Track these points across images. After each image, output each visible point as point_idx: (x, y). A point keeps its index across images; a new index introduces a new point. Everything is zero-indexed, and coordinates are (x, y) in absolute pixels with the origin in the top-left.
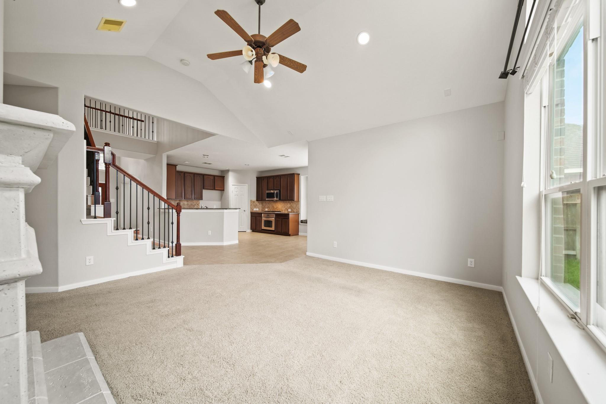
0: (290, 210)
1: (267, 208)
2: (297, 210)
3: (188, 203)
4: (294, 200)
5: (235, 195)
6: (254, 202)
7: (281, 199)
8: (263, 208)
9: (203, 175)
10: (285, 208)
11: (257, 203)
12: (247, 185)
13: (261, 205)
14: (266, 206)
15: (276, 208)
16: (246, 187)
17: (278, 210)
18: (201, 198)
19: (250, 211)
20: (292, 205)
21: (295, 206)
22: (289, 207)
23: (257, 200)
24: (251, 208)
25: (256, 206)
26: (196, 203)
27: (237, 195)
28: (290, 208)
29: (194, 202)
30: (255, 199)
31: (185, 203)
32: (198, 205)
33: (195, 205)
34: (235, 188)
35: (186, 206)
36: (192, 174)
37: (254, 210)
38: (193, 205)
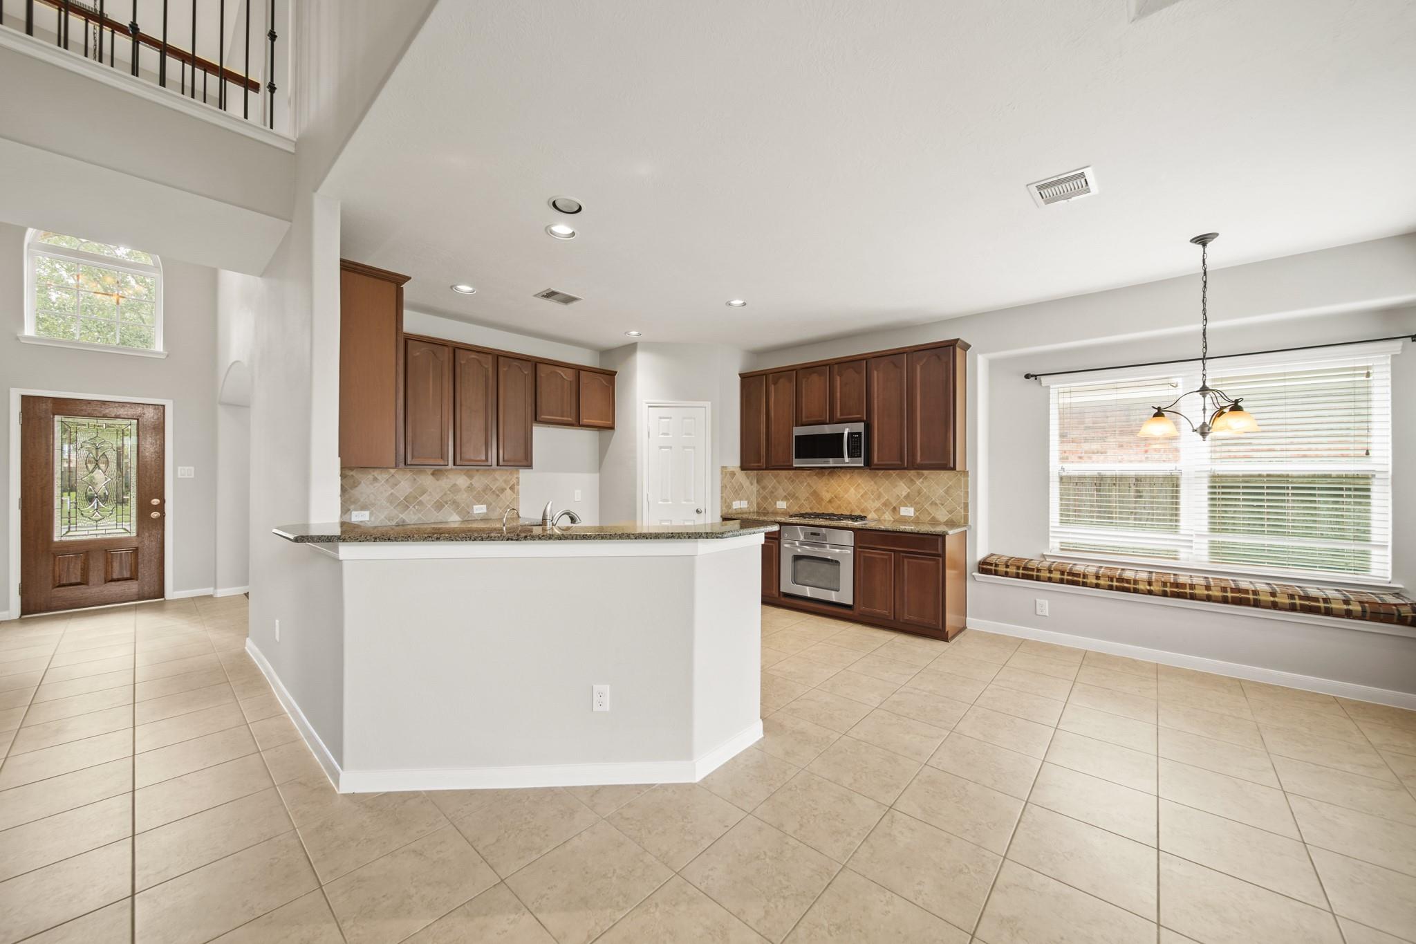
0: (912, 510)
1: (785, 498)
2: (950, 512)
3: (473, 481)
4: (954, 468)
5: (661, 447)
6: (733, 474)
7: (876, 460)
8: (765, 498)
9: (535, 363)
10: (883, 500)
11: (741, 476)
12: (708, 404)
13: (755, 487)
14: (781, 492)
15: (830, 501)
16: (703, 413)
17: (839, 507)
18: (526, 461)
19: (722, 511)
20: (919, 492)
21: (941, 492)
22: (907, 497)
23: (743, 468)
24: (722, 497)
25: (738, 492)
26: (506, 481)
27: (671, 448)
28: (908, 500)
29: (496, 479)
30: (738, 463)
31: (458, 483)
32: (512, 488)
33: (503, 490)
34: (661, 418)
35: (465, 496)
36: (490, 357)
37: (734, 507)
38: (494, 492)
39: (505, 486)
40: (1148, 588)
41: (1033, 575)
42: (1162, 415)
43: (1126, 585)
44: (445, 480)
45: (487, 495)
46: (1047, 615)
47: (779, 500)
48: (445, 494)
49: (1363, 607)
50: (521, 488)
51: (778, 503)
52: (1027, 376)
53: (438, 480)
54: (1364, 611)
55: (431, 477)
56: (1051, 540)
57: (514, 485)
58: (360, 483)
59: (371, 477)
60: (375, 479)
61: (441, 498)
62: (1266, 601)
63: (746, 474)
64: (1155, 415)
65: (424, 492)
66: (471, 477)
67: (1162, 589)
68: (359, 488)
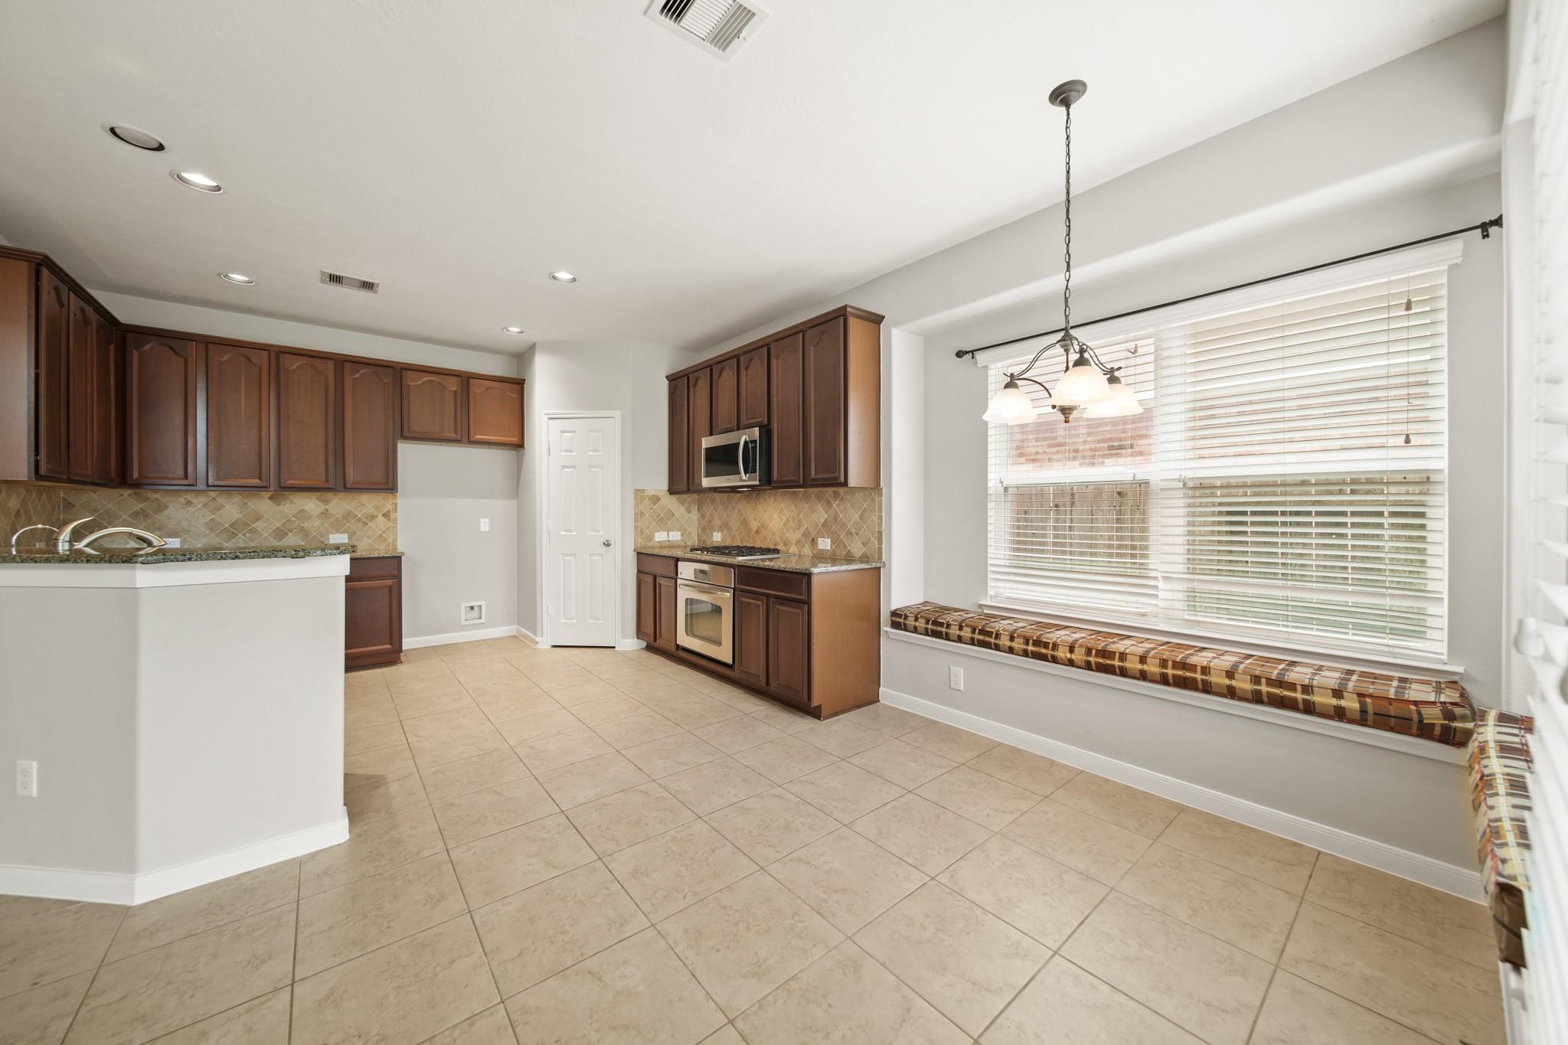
0: (829, 541)
1: (720, 529)
2: (865, 544)
3: (329, 507)
4: (845, 484)
5: (564, 467)
6: (656, 499)
7: (775, 476)
8: (704, 529)
9: (397, 372)
10: (803, 530)
11: (672, 503)
12: (617, 414)
13: (695, 515)
14: (717, 522)
15: (757, 532)
16: (613, 424)
17: (765, 539)
18: (388, 484)
19: (636, 542)
20: (836, 517)
21: (856, 517)
22: (825, 524)
23: (672, 491)
24: (636, 527)
25: (664, 521)
26: (377, 508)
27: (574, 467)
28: (826, 528)
29: (363, 505)
30: (663, 484)
31: (306, 508)
32: (386, 515)
33: (373, 517)
34: (563, 432)
35: (317, 523)
36: (331, 364)
37: (657, 539)
38: (359, 520)
39: (376, 513)
40: (1068, 656)
41: (941, 632)
42: (1015, 386)
43: (1043, 651)
44: (288, 505)
45: (349, 522)
46: (962, 689)
47: (714, 531)
48: (289, 520)
49: (1363, 704)
50: (400, 515)
51: (714, 534)
52: (960, 354)
53: (278, 505)
54: (1363, 711)
55: (268, 501)
56: (991, 583)
57: (389, 511)
58: (167, 507)
59: (182, 500)
60: (189, 503)
61: (283, 525)
62: (1218, 685)
63: (678, 499)
64: (1007, 386)
65: (258, 519)
66: (326, 502)
67: (1084, 658)
68: (166, 513)
